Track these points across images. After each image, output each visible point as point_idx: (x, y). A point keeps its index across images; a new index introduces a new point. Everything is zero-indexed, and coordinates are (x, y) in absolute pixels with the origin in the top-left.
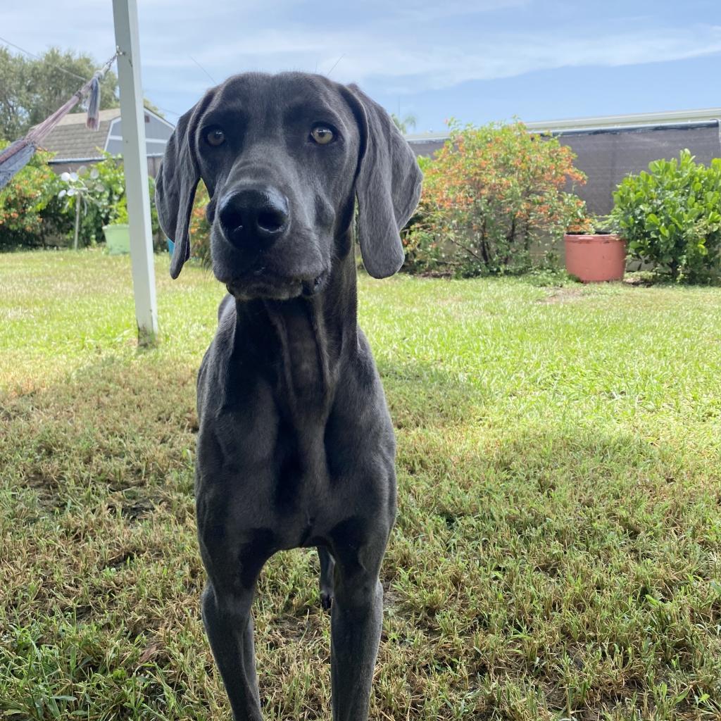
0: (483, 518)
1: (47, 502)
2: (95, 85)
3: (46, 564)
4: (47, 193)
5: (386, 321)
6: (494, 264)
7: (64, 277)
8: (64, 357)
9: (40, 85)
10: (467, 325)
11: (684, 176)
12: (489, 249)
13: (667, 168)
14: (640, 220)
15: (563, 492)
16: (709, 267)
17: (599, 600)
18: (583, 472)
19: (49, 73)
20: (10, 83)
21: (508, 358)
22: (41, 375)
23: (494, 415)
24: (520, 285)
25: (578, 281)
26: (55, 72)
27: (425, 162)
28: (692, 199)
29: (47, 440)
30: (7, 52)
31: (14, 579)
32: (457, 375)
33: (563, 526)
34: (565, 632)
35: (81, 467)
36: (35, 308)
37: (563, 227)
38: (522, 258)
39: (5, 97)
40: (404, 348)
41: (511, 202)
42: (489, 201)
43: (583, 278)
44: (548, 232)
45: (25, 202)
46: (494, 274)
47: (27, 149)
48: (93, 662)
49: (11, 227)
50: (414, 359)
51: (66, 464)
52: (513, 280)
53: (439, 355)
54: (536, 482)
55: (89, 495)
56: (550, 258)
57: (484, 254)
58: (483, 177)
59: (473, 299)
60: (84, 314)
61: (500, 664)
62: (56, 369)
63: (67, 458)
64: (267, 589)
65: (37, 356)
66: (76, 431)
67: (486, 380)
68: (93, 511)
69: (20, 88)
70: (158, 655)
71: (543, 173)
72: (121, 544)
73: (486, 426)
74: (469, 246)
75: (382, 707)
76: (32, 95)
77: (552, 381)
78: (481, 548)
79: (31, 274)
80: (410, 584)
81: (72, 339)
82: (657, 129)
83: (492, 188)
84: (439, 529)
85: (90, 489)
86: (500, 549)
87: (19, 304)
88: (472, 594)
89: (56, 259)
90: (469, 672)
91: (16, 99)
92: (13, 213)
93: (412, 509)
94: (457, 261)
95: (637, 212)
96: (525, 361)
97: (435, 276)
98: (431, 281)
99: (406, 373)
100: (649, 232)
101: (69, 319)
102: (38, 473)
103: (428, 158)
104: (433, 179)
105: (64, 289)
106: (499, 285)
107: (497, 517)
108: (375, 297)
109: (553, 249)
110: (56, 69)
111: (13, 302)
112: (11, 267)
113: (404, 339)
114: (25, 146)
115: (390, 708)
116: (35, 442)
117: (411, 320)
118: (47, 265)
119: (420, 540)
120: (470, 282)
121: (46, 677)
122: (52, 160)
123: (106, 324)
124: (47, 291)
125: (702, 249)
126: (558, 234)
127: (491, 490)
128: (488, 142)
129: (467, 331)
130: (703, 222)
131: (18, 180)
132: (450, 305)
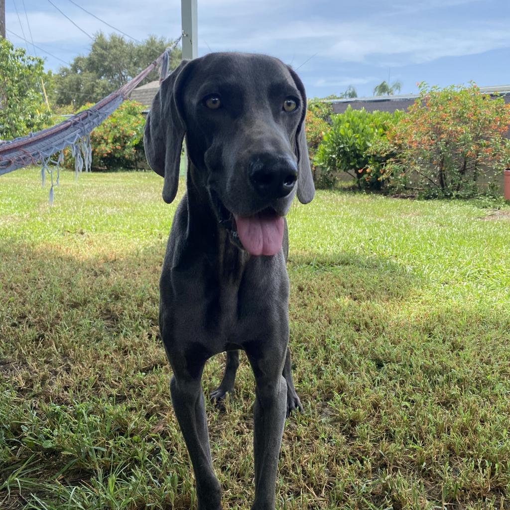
0: (404, 366)
1: (111, 329)
2: (166, 57)
3: (103, 366)
4: (140, 133)
5: (359, 227)
6: (448, 189)
7: (146, 190)
8: (138, 240)
9: (142, 62)
10: (420, 232)
12: (445, 179)
15: (469, 353)
17: (480, 428)
18: (487, 340)
19: (148, 54)
20: (124, 60)
21: (447, 257)
22: (120, 250)
23: (428, 296)
24: (467, 206)
26: (152, 53)
27: (401, 114)
29: (117, 290)
30: (123, 40)
31: (81, 373)
32: (405, 267)
33: (464, 376)
34: (450, 448)
35: (135, 308)
36: (125, 208)
37: (503, 164)
38: (470, 187)
39: (120, 69)
40: (369, 245)
41: (464, 145)
42: (447, 143)
44: (492, 168)
45: (126, 138)
46: (448, 197)
47: (118, 99)
48: (122, 430)
49: (116, 155)
50: (375, 254)
51: (126, 306)
52: (461, 202)
53: (395, 252)
54: (449, 343)
55: (137, 326)
56: (492, 187)
57: (442, 182)
58: (443, 125)
59: (429, 214)
60: (155, 213)
61: (398, 465)
62: (131, 247)
63: (127, 302)
64: (241, 396)
65: (120, 237)
66: (137, 286)
67: (426, 271)
68: (138, 336)
69: (130, 64)
70: (163, 431)
71: (490, 122)
72: (152, 358)
73: (420, 303)
74: (430, 176)
75: (307, 482)
76: (137, 68)
77: (478, 276)
78: (398, 385)
79: (126, 186)
80: (341, 403)
81: (145, 228)
83: (450, 134)
84: (370, 369)
85: (138, 322)
86: (412, 387)
87: (115, 205)
88: (385, 415)
89: (143, 177)
90: (372, 466)
91: (127, 71)
92: (118, 145)
93: (353, 355)
94: (421, 187)
96: (460, 260)
97: (403, 197)
98: (399, 200)
99: (367, 263)
101: (145, 216)
102: (108, 311)
103: (403, 111)
104: (406, 126)
105: (145, 197)
106: (450, 206)
107: (414, 365)
108: (354, 210)
109: (495, 181)
110: (153, 51)
111: (111, 203)
112: (114, 182)
113: (370, 240)
114: (117, 96)
115: (312, 484)
116: (109, 291)
117: (379, 227)
118: (136, 181)
119: (353, 375)
120: (429, 202)
121: (90, 434)
122: (145, 111)
123: (168, 220)
124: (134, 197)
126: (500, 170)
127: (414, 347)
128: (448, 100)
129: (419, 237)
131: (122, 124)
132: (410, 218)
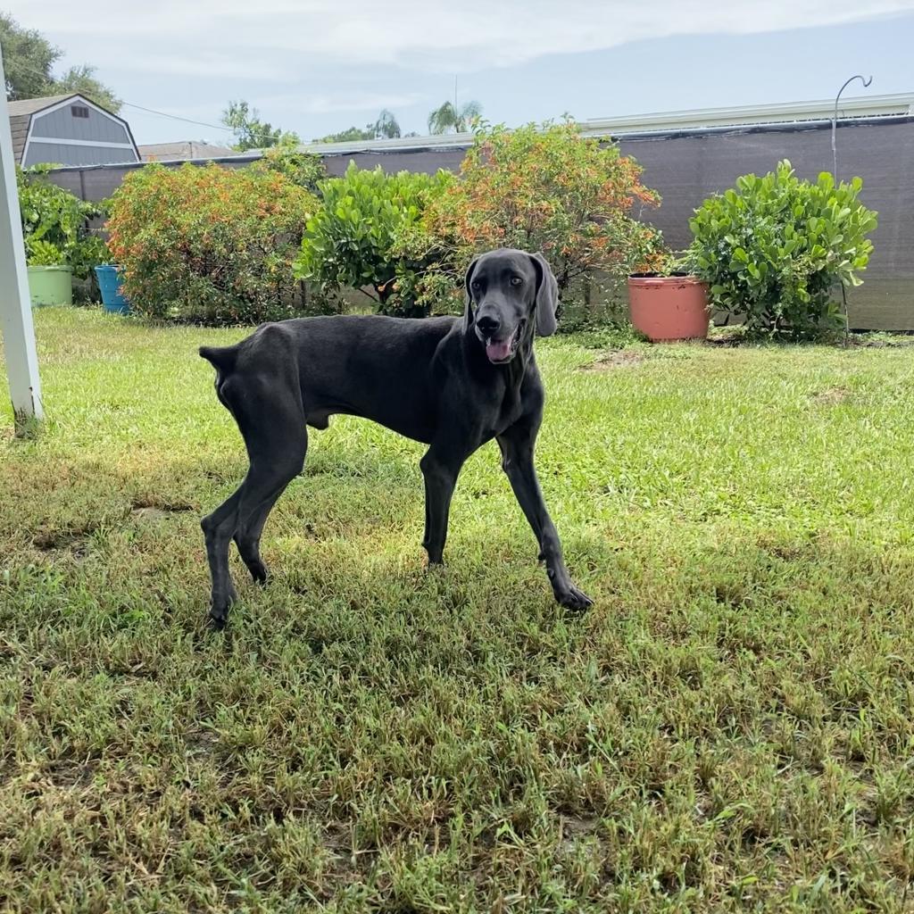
11: (780, 196)
13: (758, 186)
14: (725, 256)
16: (816, 319)
24: (568, 346)
25: (646, 340)
28: (790, 228)
37: (628, 267)
41: (556, 234)
42: (529, 232)
43: (652, 336)
56: (612, 309)
58: (518, 199)
82: (754, 131)
83: (529, 215)
95: (721, 245)
100: (736, 273)
103: (449, 172)
125: (804, 295)
128: (524, 151)
130: (806, 259)
